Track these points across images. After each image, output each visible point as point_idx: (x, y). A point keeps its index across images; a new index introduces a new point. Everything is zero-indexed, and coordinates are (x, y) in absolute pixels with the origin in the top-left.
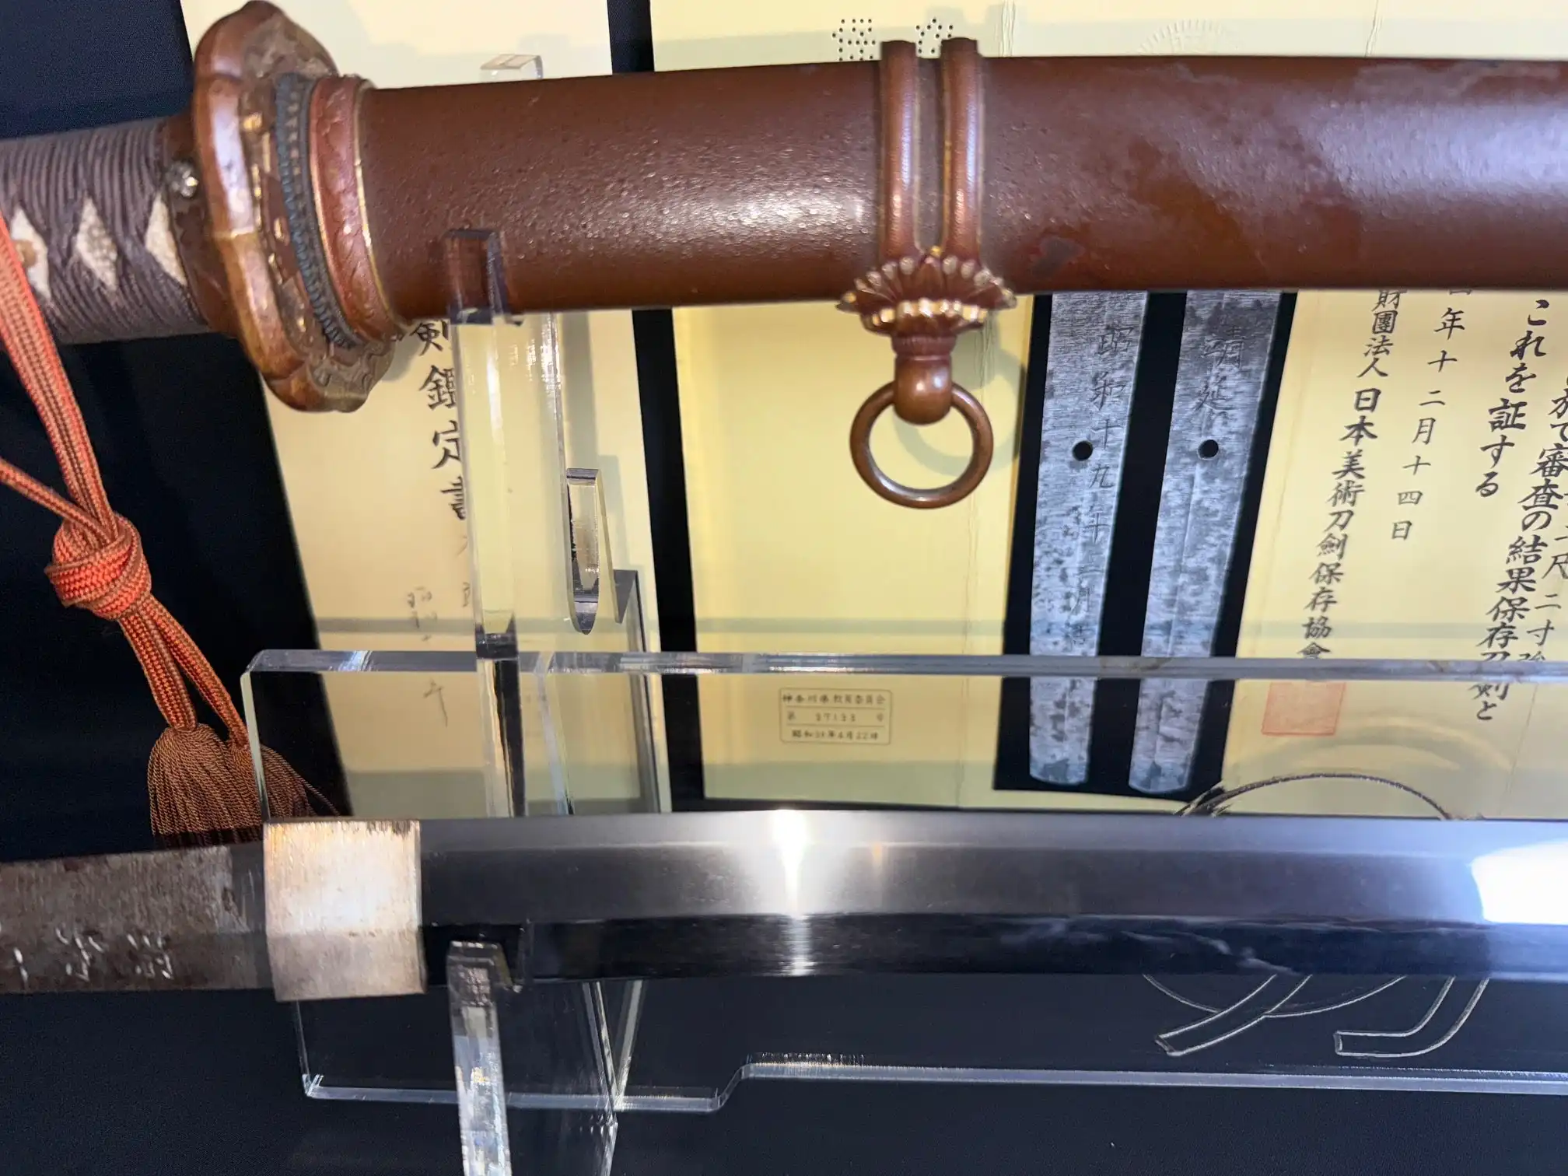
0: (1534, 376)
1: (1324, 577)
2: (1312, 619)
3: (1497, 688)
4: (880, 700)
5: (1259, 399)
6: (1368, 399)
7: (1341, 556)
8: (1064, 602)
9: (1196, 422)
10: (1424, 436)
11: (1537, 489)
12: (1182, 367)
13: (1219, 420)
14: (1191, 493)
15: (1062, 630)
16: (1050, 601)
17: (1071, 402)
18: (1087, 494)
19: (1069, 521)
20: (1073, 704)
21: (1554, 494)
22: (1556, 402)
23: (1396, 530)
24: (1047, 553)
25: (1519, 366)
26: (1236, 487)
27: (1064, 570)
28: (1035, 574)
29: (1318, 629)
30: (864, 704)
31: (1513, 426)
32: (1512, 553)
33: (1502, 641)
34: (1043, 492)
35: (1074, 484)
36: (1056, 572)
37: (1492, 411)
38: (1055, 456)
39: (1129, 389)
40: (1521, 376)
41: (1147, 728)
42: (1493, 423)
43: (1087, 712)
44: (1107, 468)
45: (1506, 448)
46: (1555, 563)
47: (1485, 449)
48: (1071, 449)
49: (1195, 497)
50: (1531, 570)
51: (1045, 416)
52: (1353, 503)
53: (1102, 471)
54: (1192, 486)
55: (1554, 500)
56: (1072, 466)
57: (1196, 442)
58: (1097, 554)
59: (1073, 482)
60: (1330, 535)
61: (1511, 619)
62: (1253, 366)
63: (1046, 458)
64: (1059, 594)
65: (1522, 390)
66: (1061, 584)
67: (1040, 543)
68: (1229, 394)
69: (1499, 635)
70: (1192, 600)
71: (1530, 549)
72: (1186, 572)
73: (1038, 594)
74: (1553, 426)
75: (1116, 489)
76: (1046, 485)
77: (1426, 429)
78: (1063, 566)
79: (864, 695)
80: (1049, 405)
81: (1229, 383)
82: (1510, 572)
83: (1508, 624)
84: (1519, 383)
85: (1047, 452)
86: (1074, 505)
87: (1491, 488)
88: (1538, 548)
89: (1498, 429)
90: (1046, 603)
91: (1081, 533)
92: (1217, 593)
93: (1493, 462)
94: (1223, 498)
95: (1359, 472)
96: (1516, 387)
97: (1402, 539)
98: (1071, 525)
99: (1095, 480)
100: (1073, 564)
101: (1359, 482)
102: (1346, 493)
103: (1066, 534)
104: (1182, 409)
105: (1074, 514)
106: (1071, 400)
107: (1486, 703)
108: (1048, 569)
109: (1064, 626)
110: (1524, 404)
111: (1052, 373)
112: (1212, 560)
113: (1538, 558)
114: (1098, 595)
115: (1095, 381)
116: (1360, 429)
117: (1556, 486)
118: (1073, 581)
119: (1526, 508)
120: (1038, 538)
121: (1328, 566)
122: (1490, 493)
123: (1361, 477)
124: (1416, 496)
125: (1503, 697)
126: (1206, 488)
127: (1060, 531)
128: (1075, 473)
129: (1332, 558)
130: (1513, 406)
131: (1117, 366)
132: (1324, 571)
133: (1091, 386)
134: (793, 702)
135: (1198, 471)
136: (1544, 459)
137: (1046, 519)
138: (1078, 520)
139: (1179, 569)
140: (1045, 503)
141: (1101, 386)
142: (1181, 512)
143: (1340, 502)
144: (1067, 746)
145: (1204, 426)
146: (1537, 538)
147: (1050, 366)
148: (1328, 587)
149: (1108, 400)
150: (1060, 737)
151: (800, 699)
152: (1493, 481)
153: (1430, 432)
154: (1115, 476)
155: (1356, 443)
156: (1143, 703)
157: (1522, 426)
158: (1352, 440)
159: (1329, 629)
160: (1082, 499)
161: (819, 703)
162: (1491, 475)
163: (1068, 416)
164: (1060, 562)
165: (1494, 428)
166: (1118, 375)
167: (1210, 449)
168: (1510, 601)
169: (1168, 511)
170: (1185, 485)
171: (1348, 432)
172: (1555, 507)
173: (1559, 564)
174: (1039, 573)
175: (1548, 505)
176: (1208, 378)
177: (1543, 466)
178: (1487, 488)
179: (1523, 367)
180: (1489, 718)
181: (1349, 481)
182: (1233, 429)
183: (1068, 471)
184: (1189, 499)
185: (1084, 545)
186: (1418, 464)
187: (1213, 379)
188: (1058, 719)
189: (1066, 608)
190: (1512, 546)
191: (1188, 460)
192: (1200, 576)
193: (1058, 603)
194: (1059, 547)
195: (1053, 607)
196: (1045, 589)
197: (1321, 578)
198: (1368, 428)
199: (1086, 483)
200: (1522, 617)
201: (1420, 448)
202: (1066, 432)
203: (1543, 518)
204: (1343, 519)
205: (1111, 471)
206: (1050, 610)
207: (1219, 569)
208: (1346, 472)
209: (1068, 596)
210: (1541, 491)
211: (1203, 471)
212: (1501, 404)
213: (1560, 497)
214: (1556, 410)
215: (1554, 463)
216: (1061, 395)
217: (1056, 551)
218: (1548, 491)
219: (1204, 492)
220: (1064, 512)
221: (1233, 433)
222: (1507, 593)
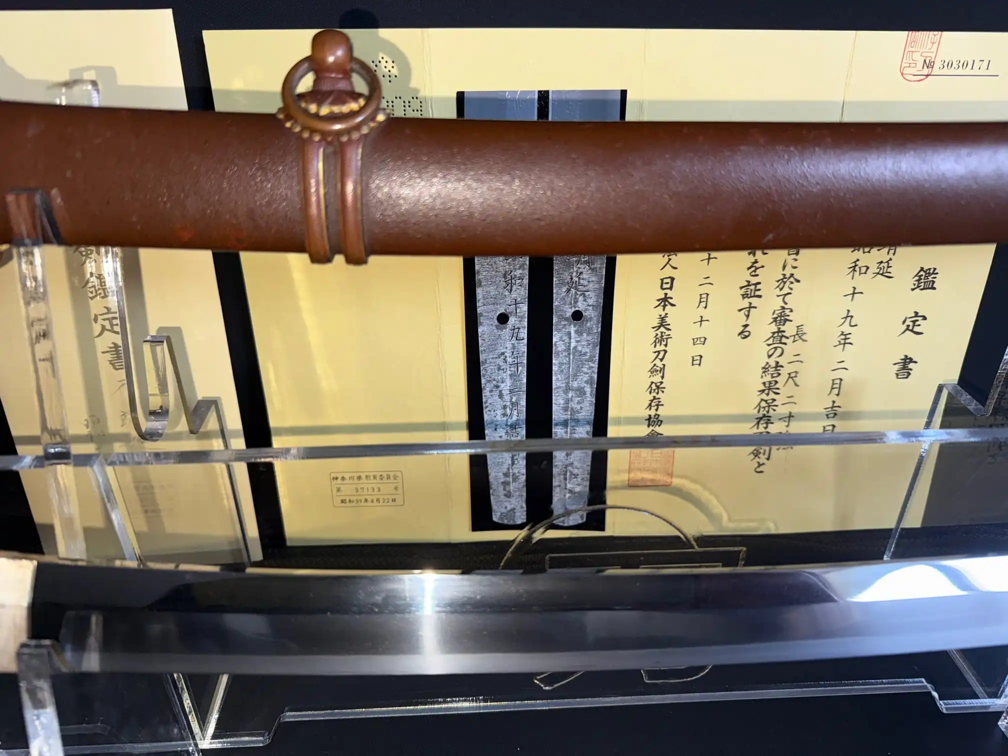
0: (763, 267)
1: (655, 390)
2: (650, 416)
3: (764, 454)
4: (395, 477)
5: (603, 285)
6: (667, 283)
7: (663, 377)
8: (502, 411)
9: (568, 300)
10: (703, 304)
11: (774, 333)
12: (555, 267)
13: (581, 298)
14: (570, 343)
15: (504, 429)
16: (494, 411)
17: (492, 290)
18: (509, 345)
19: (500, 361)
20: (514, 474)
21: (783, 336)
22: (778, 281)
23: (693, 360)
24: (489, 381)
25: (753, 261)
26: (596, 339)
27: (500, 391)
28: (483, 394)
29: (655, 422)
30: (385, 480)
31: (754, 296)
32: (764, 372)
33: (765, 425)
34: (483, 344)
35: (501, 339)
36: (496, 393)
37: (742, 288)
38: (487, 322)
39: (526, 281)
40: (755, 266)
41: (559, 486)
42: (743, 295)
43: (523, 478)
44: (519, 328)
45: (752, 310)
46: (789, 377)
47: (740, 310)
48: (496, 317)
49: (573, 344)
50: (776, 382)
51: (478, 298)
52: (666, 345)
53: (516, 331)
54: (570, 338)
55: (784, 340)
56: (497, 328)
57: (569, 312)
58: (519, 381)
59: (499, 337)
60: (655, 365)
61: (768, 412)
62: (597, 265)
63: (481, 323)
64: (499, 407)
65: (757, 275)
66: (500, 400)
67: (484, 376)
68: (585, 283)
69: (762, 422)
70: (578, 407)
71: (773, 369)
72: (573, 390)
73: (486, 407)
74: (778, 296)
75: (525, 341)
76: (483, 340)
77: (704, 299)
78: (500, 389)
79: (385, 474)
80: (479, 292)
81: (584, 276)
82: (764, 383)
83: (767, 415)
84: (755, 271)
85: (481, 319)
86: (503, 351)
87: (747, 334)
88: (778, 368)
89: (746, 299)
90: (492, 412)
91: (508, 368)
92: (592, 402)
93: (745, 318)
94: (589, 344)
95: (667, 327)
96: (753, 274)
97: (698, 366)
98: (502, 364)
99: (513, 336)
100: (506, 387)
101: (667, 332)
102: (661, 340)
103: (499, 369)
104: (559, 293)
105: (503, 357)
106: (492, 288)
107: (758, 463)
108: (491, 391)
109: (504, 427)
110: (759, 283)
111: (478, 272)
112: (586, 382)
113: (779, 374)
114: (523, 406)
115: (505, 276)
116: (665, 301)
117: (784, 332)
118: (507, 398)
119: (769, 345)
120: (482, 372)
121: (656, 384)
122: (746, 337)
123: (669, 330)
124: (703, 340)
125: (768, 459)
126: (578, 339)
127: (496, 368)
128: (499, 332)
129: (657, 379)
130: (753, 284)
131: (517, 267)
132: (654, 387)
133: (503, 279)
134: (339, 481)
135: (573, 329)
136: (775, 316)
137: (486, 360)
138: (505, 361)
139: (568, 389)
140: (484, 350)
141: (509, 280)
142: (565, 354)
143: (658, 345)
144: (513, 500)
145: (573, 302)
146: (777, 363)
147: (477, 267)
148: (657, 396)
149: (514, 288)
150: (508, 495)
151: (343, 478)
152: (747, 329)
153: (707, 301)
154: (524, 334)
155: (664, 310)
156: (555, 471)
157: (760, 296)
158: (661, 308)
159: (662, 421)
160: (506, 348)
161: (356, 481)
162: (746, 326)
163: (492, 298)
164: (498, 387)
165: (744, 298)
166: (518, 273)
167: (577, 316)
168: (766, 401)
169: (558, 354)
170: (566, 338)
171: (659, 303)
172: (785, 344)
173: (792, 378)
174: (486, 393)
175: (781, 343)
176: (572, 273)
177: (775, 320)
178: (744, 334)
179: (756, 262)
180: (762, 472)
181: (662, 333)
182: (590, 304)
183: (495, 331)
184: (569, 346)
185: (511, 375)
186: (701, 321)
187: (574, 274)
188: (506, 484)
189: (504, 415)
190: (764, 368)
191: (566, 323)
192: (581, 392)
193: (499, 412)
194: (496, 378)
195: (497, 414)
196: (491, 404)
197: (653, 391)
198: (670, 300)
199: (507, 338)
200: (774, 410)
201: (701, 311)
202: (491, 307)
203: (779, 351)
204: (661, 355)
205: (521, 330)
206: (495, 416)
207: (591, 387)
208: (659, 327)
209: (505, 407)
210: (776, 335)
211: (575, 329)
212: (746, 284)
213: (787, 338)
214: (778, 286)
215: (781, 318)
216: (486, 285)
217: (494, 380)
218: (780, 334)
219: (577, 342)
220: (496, 356)
221: (590, 306)
222: (764, 396)
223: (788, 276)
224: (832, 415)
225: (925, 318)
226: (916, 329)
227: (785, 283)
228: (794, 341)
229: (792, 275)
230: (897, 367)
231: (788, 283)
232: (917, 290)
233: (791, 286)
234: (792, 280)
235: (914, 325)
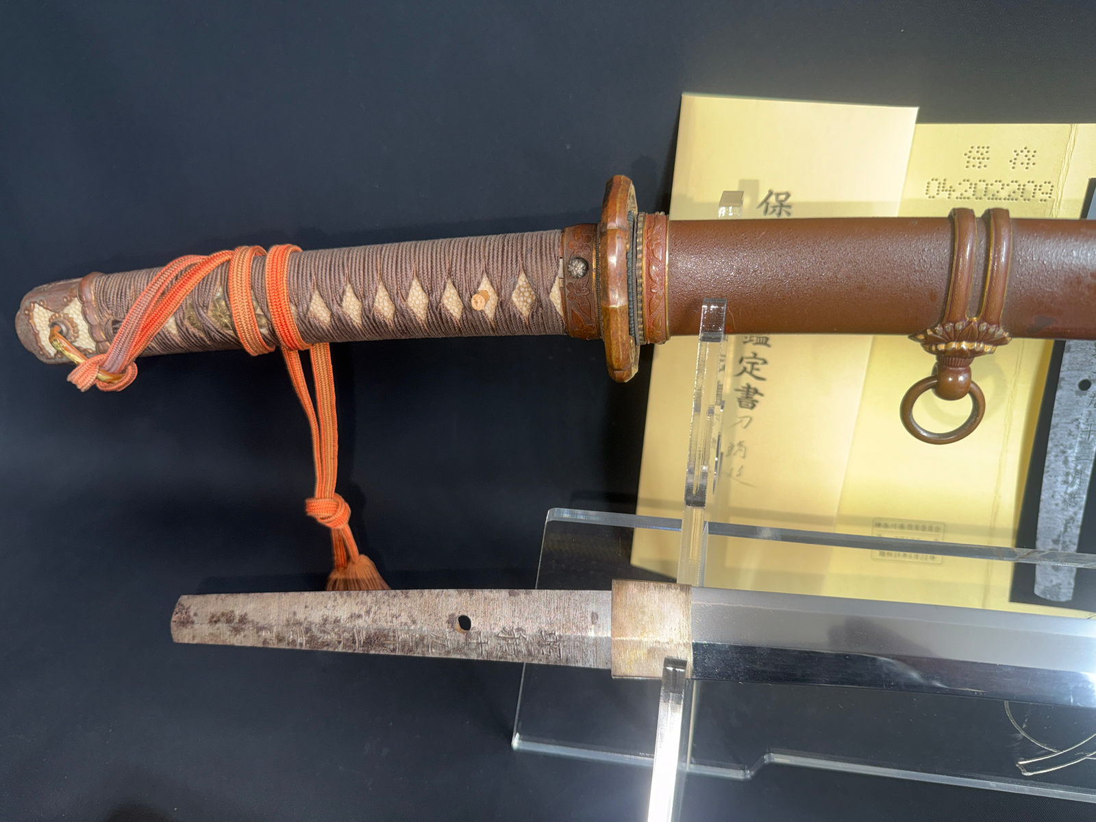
4: (937, 529)
8: (1064, 478)
15: (1061, 496)
16: (1055, 476)
17: (1080, 356)
18: (1085, 411)
19: (1072, 427)
20: (1064, 542)
24: (1056, 446)
27: (1066, 457)
28: (1047, 458)
30: (926, 531)
34: (1058, 408)
35: (1078, 403)
36: (1062, 458)
38: (1068, 386)
43: (1074, 548)
48: (1077, 383)
51: (1063, 363)
56: (1077, 393)
58: (1089, 448)
59: (1077, 402)
63: (1061, 388)
64: (1061, 473)
66: (1063, 466)
67: (1052, 439)
73: (1048, 472)
76: (1060, 404)
78: (1066, 455)
79: (927, 525)
80: (1066, 356)
85: (1062, 384)
86: (1076, 417)
90: (1053, 478)
91: (1079, 435)
98: (1073, 429)
99: (1091, 403)
100: (1073, 454)
105: (1076, 423)
106: (1080, 354)
108: (1056, 456)
109: (1063, 494)
114: (1087, 475)
118: (1072, 465)
120: (1051, 436)
127: (1066, 433)
128: (1079, 398)
133: (1094, 347)
134: (881, 528)
137: (1057, 424)
138: (1078, 427)
140: (1058, 414)
144: (1061, 575)
150: (1056, 569)
151: (886, 526)
160: (1082, 414)
161: (898, 529)
163: (1078, 364)
164: (1064, 452)
174: (1050, 458)
183: (1075, 396)
185: (1081, 443)
189: (1066, 482)
193: (1060, 479)
194: (1065, 443)
195: (1057, 480)
196: (1053, 469)
199: (1085, 404)
202: (1075, 373)
206: (1055, 483)
209: (1067, 474)
216: (1074, 351)
217: (1062, 445)
220: (1069, 421)
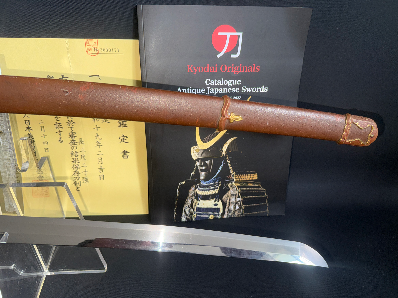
0: (60, 118)
2: (38, 170)
3: (78, 184)
5: (7, 122)
6: (27, 122)
7: (36, 155)
10: (43, 130)
11: (71, 141)
21: (75, 142)
22: (67, 123)
23: (45, 150)
26: (9, 141)
29: (39, 172)
31: (60, 128)
32: (72, 155)
33: (77, 174)
37: (55, 125)
40: (57, 118)
42: (56, 127)
45: (61, 132)
46: (82, 157)
47: (56, 133)
50: (77, 159)
52: (34, 144)
55: (76, 143)
61: (77, 169)
65: (59, 121)
69: (76, 173)
71: (75, 154)
72: (6, 160)
74: (69, 128)
77: (42, 128)
82: (73, 159)
87: (62, 141)
88: (77, 153)
89: (58, 129)
93: (59, 135)
94: (8, 143)
95: (32, 137)
96: (57, 120)
97: (47, 152)
101: (33, 139)
102: (31, 142)
107: (77, 187)
110: (61, 123)
112: (10, 157)
113: (78, 156)
116: (28, 128)
122: (62, 142)
123: (33, 138)
124: (46, 142)
125: (80, 186)
126: (3, 141)
130: (59, 124)
139: (4, 159)
146: (76, 151)
152: (61, 139)
153: (44, 129)
157: (62, 128)
158: (28, 131)
162: (60, 138)
168: (75, 165)
171: (26, 129)
172: (77, 145)
173: (83, 157)
175: (75, 144)
177: (70, 136)
178: (61, 141)
180: (79, 191)
181: (31, 139)
186: (44, 136)
190: (71, 153)
192: (9, 160)
198: (30, 128)
200: (79, 169)
201: (43, 132)
204: (33, 147)
207: (13, 158)
208: (29, 138)
211: (1, 137)
212: (56, 123)
213: (77, 143)
214: (68, 125)
215: (72, 135)
218: (74, 141)
219: (3, 142)
221: (4, 129)
222: (74, 163)
223: (70, 121)
224: (102, 171)
225: (127, 137)
226: (125, 141)
227: (70, 123)
228: (80, 144)
229: (72, 121)
230: (122, 154)
231: (71, 124)
232: (121, 127)
233: (73, 124)
234: (72, 122)
235: (124, 140)
